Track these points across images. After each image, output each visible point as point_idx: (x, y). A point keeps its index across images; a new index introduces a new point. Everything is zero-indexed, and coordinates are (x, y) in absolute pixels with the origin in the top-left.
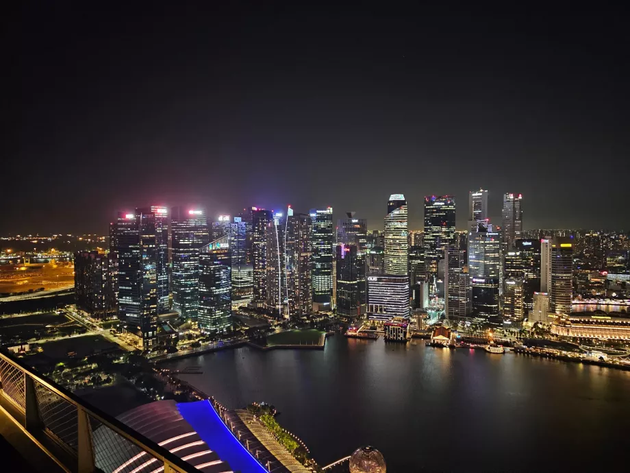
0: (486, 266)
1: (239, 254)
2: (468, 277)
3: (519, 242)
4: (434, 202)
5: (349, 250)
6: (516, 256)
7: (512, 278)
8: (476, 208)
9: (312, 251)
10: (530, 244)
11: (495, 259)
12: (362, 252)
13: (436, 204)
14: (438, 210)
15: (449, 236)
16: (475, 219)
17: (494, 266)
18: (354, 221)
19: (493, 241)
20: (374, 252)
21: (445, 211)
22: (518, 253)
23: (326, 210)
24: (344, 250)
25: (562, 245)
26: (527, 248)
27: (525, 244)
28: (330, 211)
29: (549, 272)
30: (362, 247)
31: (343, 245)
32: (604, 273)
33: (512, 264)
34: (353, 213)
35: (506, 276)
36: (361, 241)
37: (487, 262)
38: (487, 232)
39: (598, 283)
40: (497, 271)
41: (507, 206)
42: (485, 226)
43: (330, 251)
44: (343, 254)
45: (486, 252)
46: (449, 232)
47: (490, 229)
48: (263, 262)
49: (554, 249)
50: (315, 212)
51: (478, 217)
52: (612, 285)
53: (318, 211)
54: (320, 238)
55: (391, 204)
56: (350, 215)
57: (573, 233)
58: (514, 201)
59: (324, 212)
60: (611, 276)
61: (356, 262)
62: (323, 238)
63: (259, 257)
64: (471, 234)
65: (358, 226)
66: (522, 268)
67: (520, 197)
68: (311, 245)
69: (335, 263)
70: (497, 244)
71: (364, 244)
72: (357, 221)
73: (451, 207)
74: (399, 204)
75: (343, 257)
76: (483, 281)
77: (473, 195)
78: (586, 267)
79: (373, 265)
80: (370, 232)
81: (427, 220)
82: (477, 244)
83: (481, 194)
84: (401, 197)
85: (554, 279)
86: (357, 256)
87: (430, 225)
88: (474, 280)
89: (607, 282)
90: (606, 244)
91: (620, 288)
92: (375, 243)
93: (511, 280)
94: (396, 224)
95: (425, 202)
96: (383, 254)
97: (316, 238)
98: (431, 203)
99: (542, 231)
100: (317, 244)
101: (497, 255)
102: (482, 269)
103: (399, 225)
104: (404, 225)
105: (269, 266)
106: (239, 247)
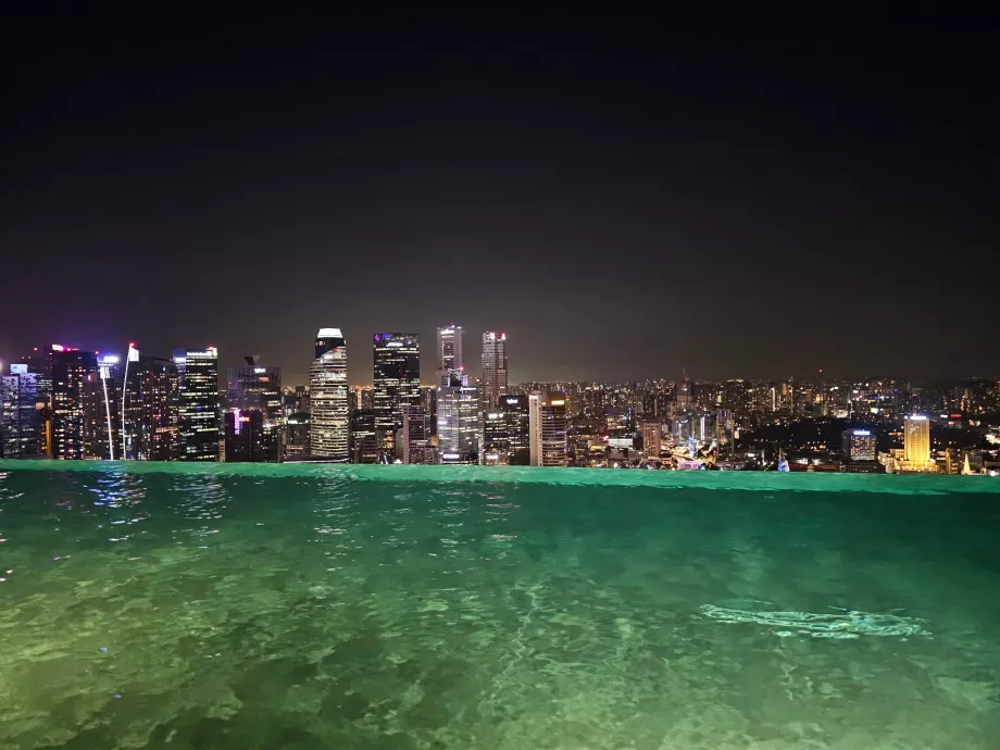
0: (461, 435)
1: (22, 434)
2: (436, 453)
3: (503, 399)
4: (388, 342)
5: (247, 419)
6: (499, 419)
7: (494, 450)
8: (447, 352)
9: (177, 425)
10: (516, 401)
11: (472, 424)
12: (271, 422)
13: (390, 344)
14: (395, 354)
15: (411, 393)
16: (447, 367)
17: (471, 434)
18: (258, 371)
19: (469, 398)
20: (295, 422)
21: (404, 355)
22: (501, 415)
23: (204, 351)
24: (239, 420)
25: (555, 403)
26: (512, 407)
27: (510, 401)
28: (212, 353)
29: (539, 440)
30: (272, 414)
31: (237, 412)
32: (606, 438)
33: (494, 430)
34: (256, 358)
35: (488, 448)
36: (271, 404)
37: (463, 430)
38: (461, 385)
39: (598, 451)
40: (475, 442)
41: (487, 349)
42: (458, 378)
43: (211, 423)
44: (237, 426)
45: (460, 415)
46: (410, 387)
47: (465, 383)
48: (77, 447)
49: (544, 409)
50: (184, 355)
51: (450, 364)
52: (614, 451)
53: (189, 354)
54: (193, 400)
55: (321, 343)
56: (250, 361)
57: (574, 387)
58: (497, 343)
59: (201, 354)
60: (613, 442)
61: (261, 439)
62: (201, 401)
63: (66, 438)
64: (440, 389)
65: (266, 379)
66: (507, 436)
67: (504, 337)
68: (177, 413)
69: (222, 443)
70: (475, 402)
71: (276, 409)
72: (263, 370)
73: (413, 350)
74: (332, 344)
75: (237, 432)
76: (457, 456)
77: (443, 333)
78: (587, 431)
79: (293, 443)
80: (288, 389)
81: (378, 369)
82: (448, 403)
83: (452, 332)
84: (335, 333)
85: (546, 448)
86: (263, 430)
87: (383, 377)
88: (446, 456)
89: (609, 449)
90: (609, 400)
91: (621, 456)
92: (299, 407)
93: (493, 453)
94: (328, 375)
95: (375, 342)
96: (309, 424)
97: (185, 402)
98: (383, 343)
99: (537, 384)
100: (189, 411)
101: (475, 418)
102: (455, 440)
103: (333, 377)
104: (342, 376)
105: (91, 454)
106: (22, 423)
